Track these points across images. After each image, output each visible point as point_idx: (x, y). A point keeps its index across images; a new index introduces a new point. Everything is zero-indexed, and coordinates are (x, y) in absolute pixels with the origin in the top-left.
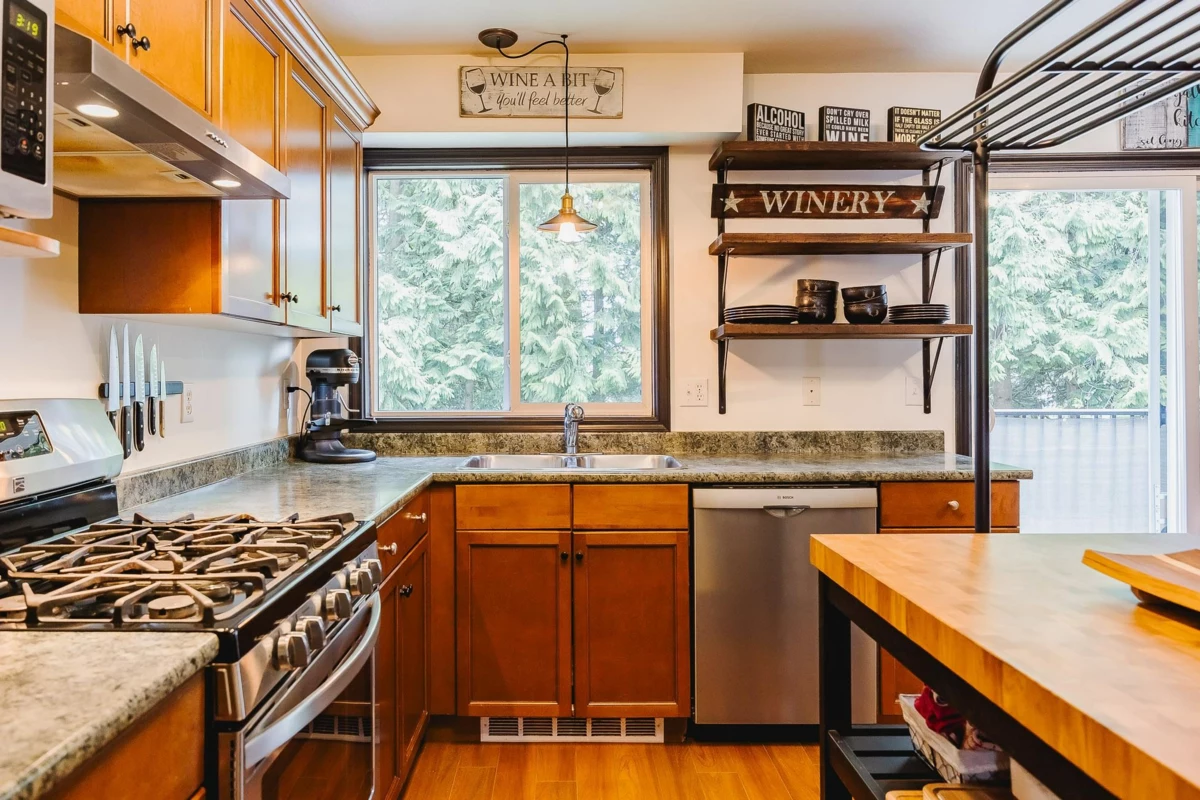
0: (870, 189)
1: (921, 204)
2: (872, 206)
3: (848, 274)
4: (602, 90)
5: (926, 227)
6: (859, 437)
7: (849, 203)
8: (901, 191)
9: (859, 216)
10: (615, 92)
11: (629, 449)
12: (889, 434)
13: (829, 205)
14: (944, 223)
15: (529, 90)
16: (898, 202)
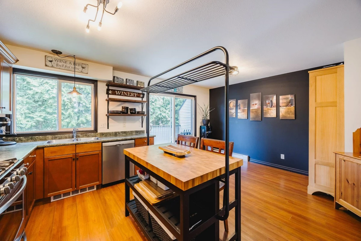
0: (134, 93)
1: (142, 96)
2: (134, 95)
3: (130, 106)
4: (83, 68)
5: (142, 99)
6: (132, 132)
7: (131, 94)
8: (139, 94)
9: (132, 97)
10: (86, 68)
11: (88, 136)
12: (136, 131)
13: (127, 94)
14: (145, 99)
15: (65, 64)
16: (138, 95)
